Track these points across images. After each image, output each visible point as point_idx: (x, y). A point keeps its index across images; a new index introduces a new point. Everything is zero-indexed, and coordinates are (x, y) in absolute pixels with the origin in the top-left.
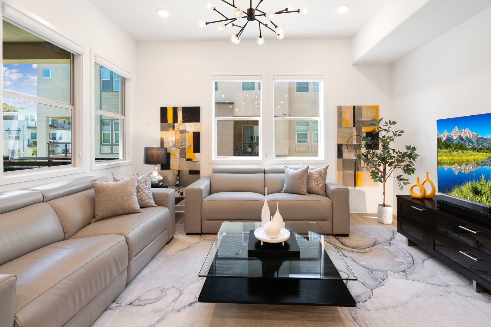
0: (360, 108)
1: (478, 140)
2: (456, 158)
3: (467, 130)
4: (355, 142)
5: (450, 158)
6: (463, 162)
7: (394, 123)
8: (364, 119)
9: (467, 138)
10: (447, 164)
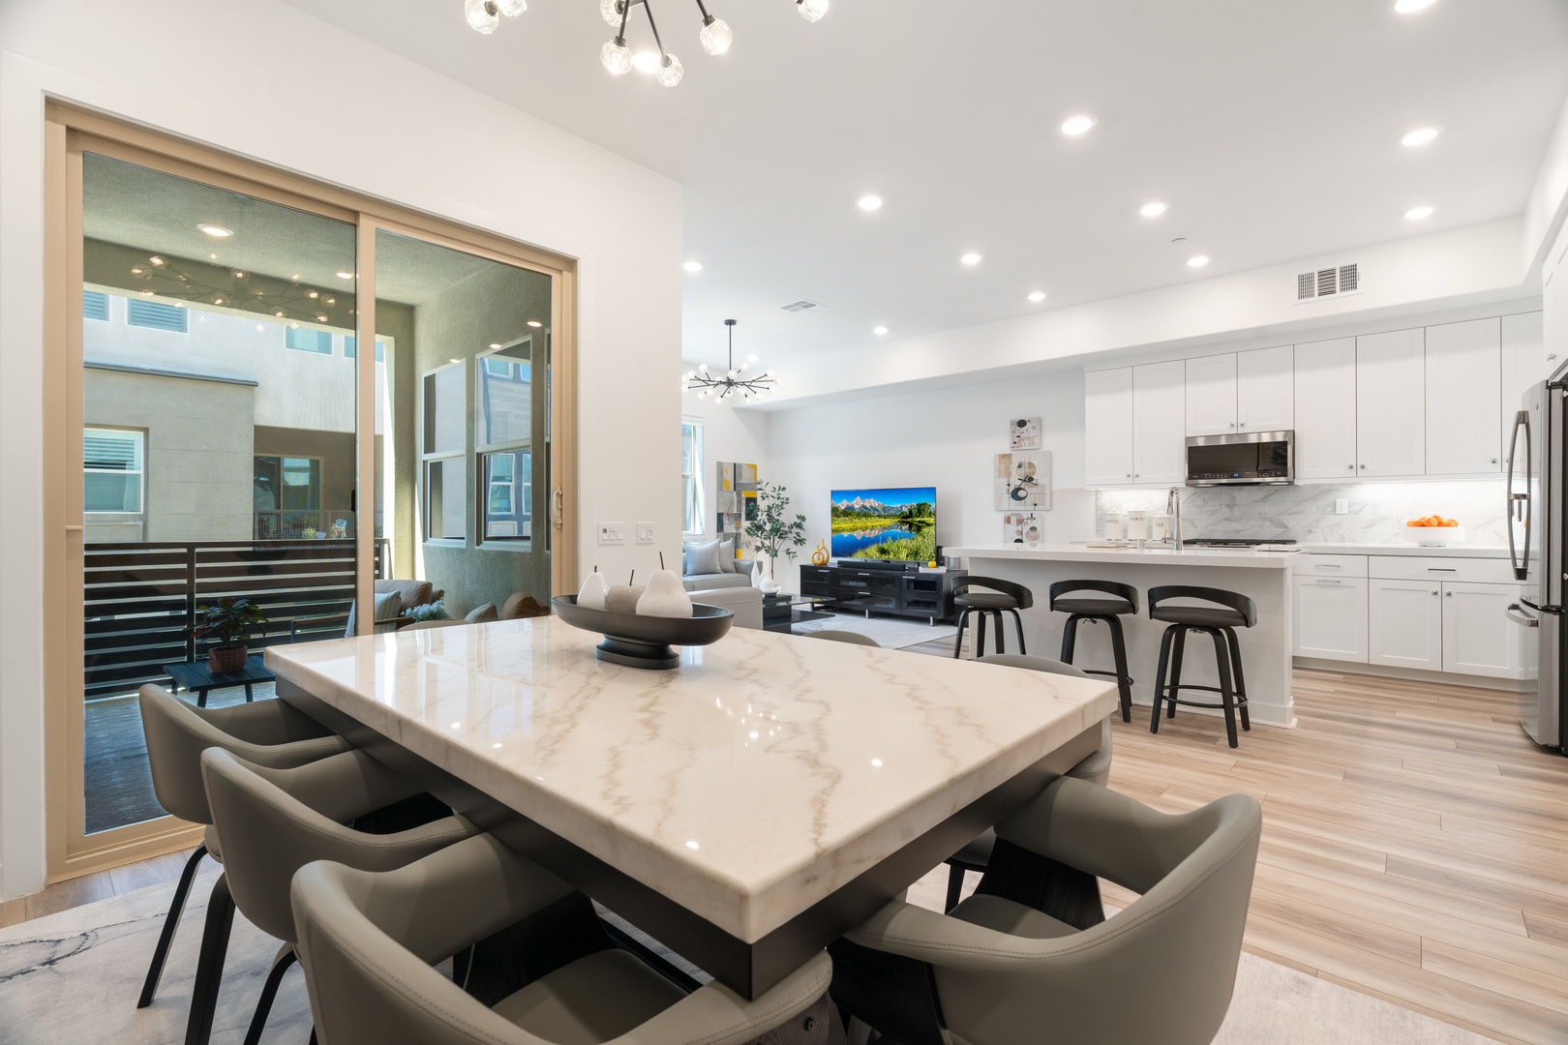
0: (740, 466)
1: (884, 509)
2: (859, 525)
3: (872, 500)
4: (735, 512)
5: (852, 525)
6: (867, 528)
7: (784, 489)
8: (743, 481)
9: (871, 507)
10: (847, 530)
